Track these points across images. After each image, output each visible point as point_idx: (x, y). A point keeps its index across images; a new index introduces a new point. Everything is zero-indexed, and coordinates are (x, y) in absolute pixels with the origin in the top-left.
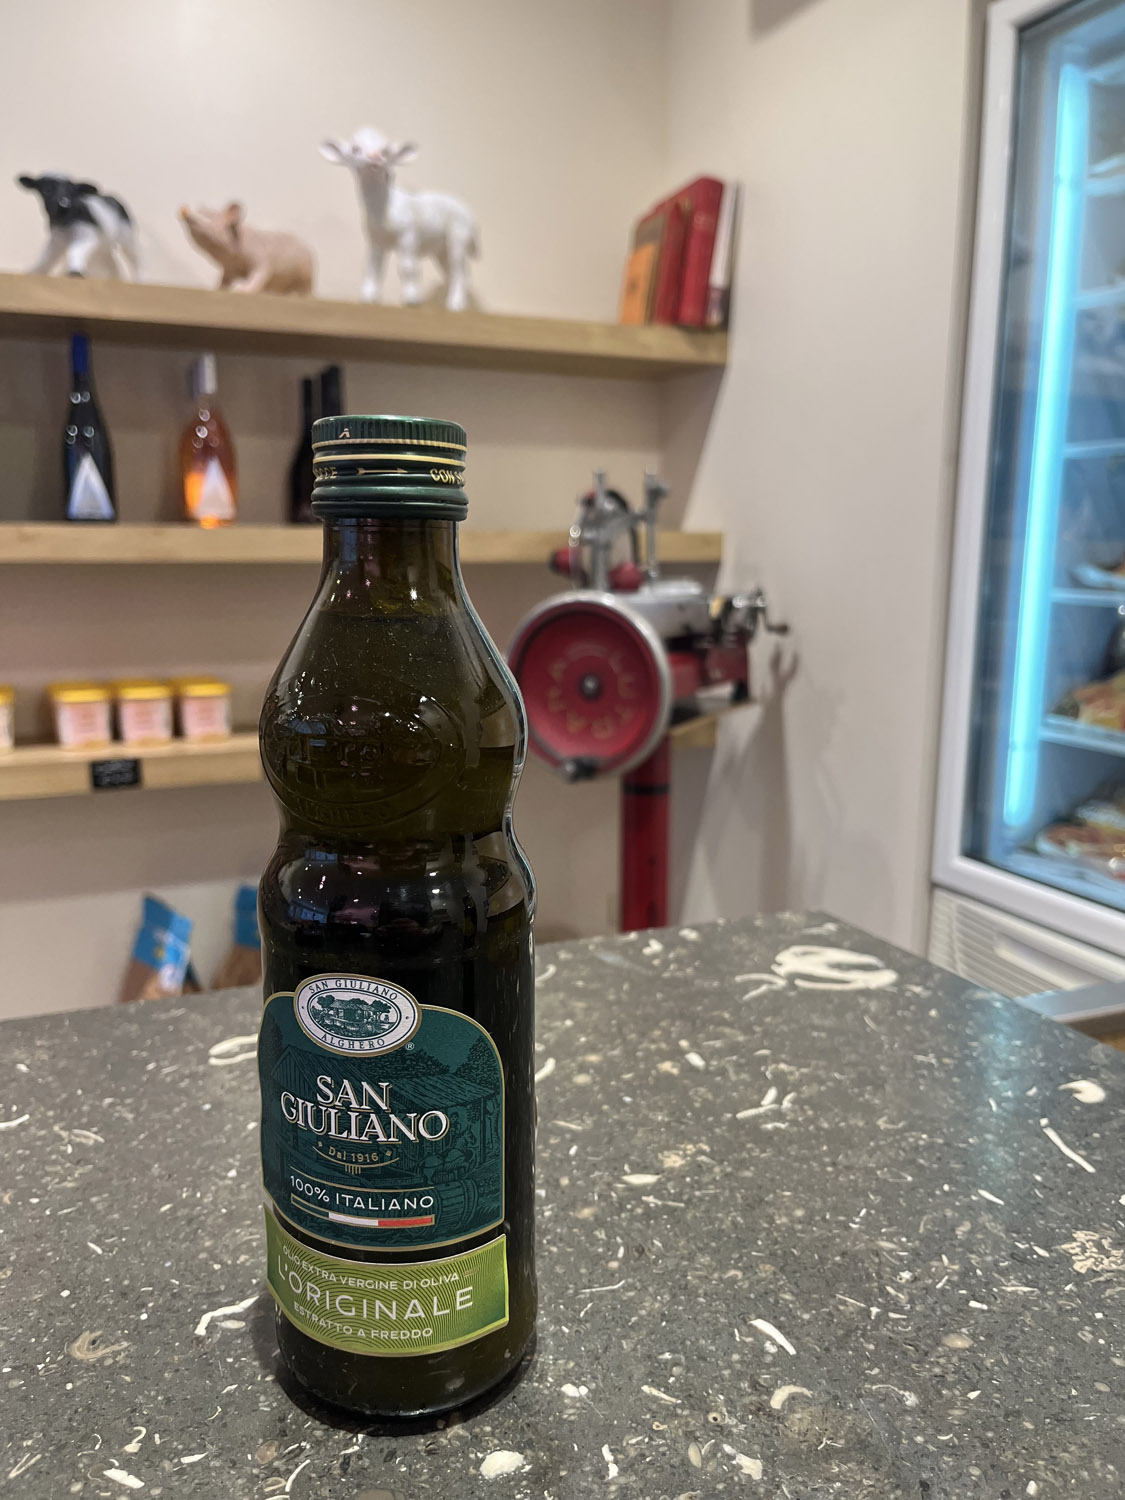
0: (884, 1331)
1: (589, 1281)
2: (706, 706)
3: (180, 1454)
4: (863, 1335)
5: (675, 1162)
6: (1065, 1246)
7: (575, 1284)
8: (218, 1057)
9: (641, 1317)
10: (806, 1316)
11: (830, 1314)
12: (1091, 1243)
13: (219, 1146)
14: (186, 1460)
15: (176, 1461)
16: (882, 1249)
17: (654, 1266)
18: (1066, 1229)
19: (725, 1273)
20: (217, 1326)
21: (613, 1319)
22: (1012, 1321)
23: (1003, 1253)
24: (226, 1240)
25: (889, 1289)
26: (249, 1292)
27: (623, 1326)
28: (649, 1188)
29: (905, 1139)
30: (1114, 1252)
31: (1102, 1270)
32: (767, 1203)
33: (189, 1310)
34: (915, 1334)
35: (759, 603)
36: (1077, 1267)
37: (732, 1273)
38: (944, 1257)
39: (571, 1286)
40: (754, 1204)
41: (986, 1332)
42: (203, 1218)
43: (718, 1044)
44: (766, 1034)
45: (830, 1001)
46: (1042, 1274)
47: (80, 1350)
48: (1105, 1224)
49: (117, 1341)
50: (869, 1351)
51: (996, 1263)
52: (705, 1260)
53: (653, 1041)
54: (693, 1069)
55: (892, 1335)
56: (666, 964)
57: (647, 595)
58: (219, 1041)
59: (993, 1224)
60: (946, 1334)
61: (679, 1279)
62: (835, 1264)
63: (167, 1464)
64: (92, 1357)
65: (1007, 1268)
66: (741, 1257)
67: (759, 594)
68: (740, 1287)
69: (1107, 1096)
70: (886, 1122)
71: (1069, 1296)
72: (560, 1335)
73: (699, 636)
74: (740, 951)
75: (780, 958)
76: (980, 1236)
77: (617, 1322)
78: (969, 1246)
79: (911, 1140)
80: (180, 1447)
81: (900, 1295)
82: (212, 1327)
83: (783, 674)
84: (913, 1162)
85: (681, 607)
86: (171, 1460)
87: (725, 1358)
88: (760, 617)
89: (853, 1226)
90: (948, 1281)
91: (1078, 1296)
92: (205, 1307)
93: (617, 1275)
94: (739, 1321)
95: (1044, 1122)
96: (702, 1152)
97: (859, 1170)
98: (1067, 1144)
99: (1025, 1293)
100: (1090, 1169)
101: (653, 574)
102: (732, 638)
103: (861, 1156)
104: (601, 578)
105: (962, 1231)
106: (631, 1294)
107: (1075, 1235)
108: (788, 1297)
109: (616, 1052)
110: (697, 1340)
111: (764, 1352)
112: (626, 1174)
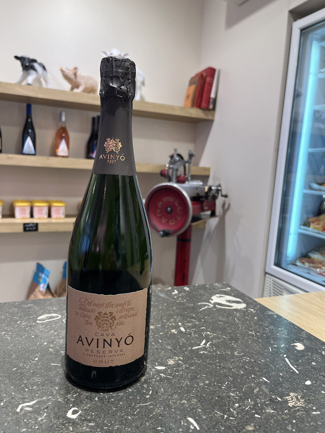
0: (228, 423)
1: (139, 402)
2: (203, 217)
4: (221, 424)
5: (171, 363)
6: (286, 398)
7: (135, 402)
8: (40, 320)
9: (153, 415)
10: (204, 417)
11: (212, 417)
12: (294, 397)
13: (35, 349)
16: (231, 396)
17: (160, 398)
18: (288, 392)
19: (181, 401)
20: (23, 409)
21: (145, 415)
22: (267, 422)
23: (268, 399)
24: (31, 381)
25: (231, 409)
26: (35, 399)
27: (148, 417)
28: (162, 371)
29: (242, 359)
30: (301, 400)
31: (297, 406)
32: (198, 378)
33: (16, 403)
34: (237, 425)
35: (220, 188)
36: (289, 404)
37: (184, 401)
38: (249, 400)
39: (133, 403)
40: (193, 378)
41: (259, 425)
42: (25, 373)
43: (190, 324)
44: (205, 322)
45: (225, 312)
46: (278, 407)
48: (300, 391)
50: (222, 430)
51: (265, 402)
52: (176, 396)
53: (171, 323)
54: (182, 332)
55: (230, 425)
56: (178, 297)
57: (187, 184)
58: (41, 315)
59: (266, 389)
60: (247, 425)
61: (167, 403)
62: (216, 400)
65: (268, 404)
66: (187, 396)
67: (220, 186)
68: (185, 406)
69: (305, 348)
70: (237, 353)
71: (286, 414)
72: (128, 419)
73: (202, 197)
74: (201, 295)
75: (212, 298)
76: (261, 393)
77: (146, 416)
78: (257, 395)
79: (244, 359)
81: (234, 412)
82: (22, 409)
83: (226, 209)
84: (243, 367)
85: (197, 188)
87: (178, 430)
88: (220, 192)
89: (223, 388)
90: (249, 407)
91: (289, 414)
92: (21, 402)
93: (148, 400)
94: (184, 418)
95: (285, 356)
96: (180, 360)
97: (227, 368)
98: (291, 363)
99: (272, 412)
100: (297, 372)
101: (189, 178)
102: (211, 198)
103: (229, 364)
104: (174, 179)
105: (256, 391)
106: (152, 407)
107: (290, 394)
108: (200, 410)
109: (159, 326)
110: (170, 423)
111: (190, 429)
112: (156, 366)
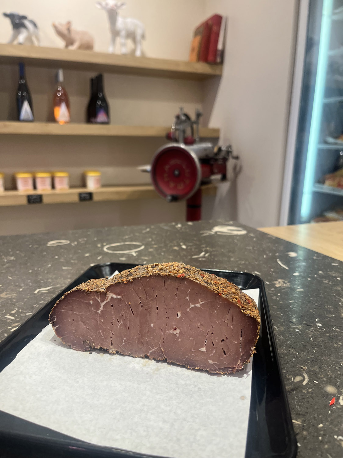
2: (213, 181)
3: (26, 313)
6: (274, 282)
8: (50, 245)
12: (282, 282)
14: (27, 314)
15: (24, 314)
18: (276, 279)
20: (40, 292)
26: (50, 286)
30: (288, 283)
33: (34, 289)
35: (230, 150)
36: (276, 286)
42: (40, 273)
43: (191, 244)
44: (205, 242)
45: (226, 237)
47: (3, 295)
48: (287, 278)
49: (13, 294)
53: (173, 243)
54: (183, 249)
56: (182, 229)
57: (196, 147)
58: (51, 241)
63: (22, 315)
64: (6, 296)
69: (298, 255)
70: (233, 259)
71: (272, 291)
73: (210, 159)
74: (203, 227)
75: (214, 228)
80: (26, 312)
82: (38, 292)
83: (237, 171)
85: (205, 149)
86: (23, 314)
88: (230, 154)
91: (275, 291)
92: (37, 289)
95: (278, 260)
98: (283, 264)
100: (287, 269)
101: (197, 140)
102: (221, 160)
104: (181, 139)
107: (278, 280)
